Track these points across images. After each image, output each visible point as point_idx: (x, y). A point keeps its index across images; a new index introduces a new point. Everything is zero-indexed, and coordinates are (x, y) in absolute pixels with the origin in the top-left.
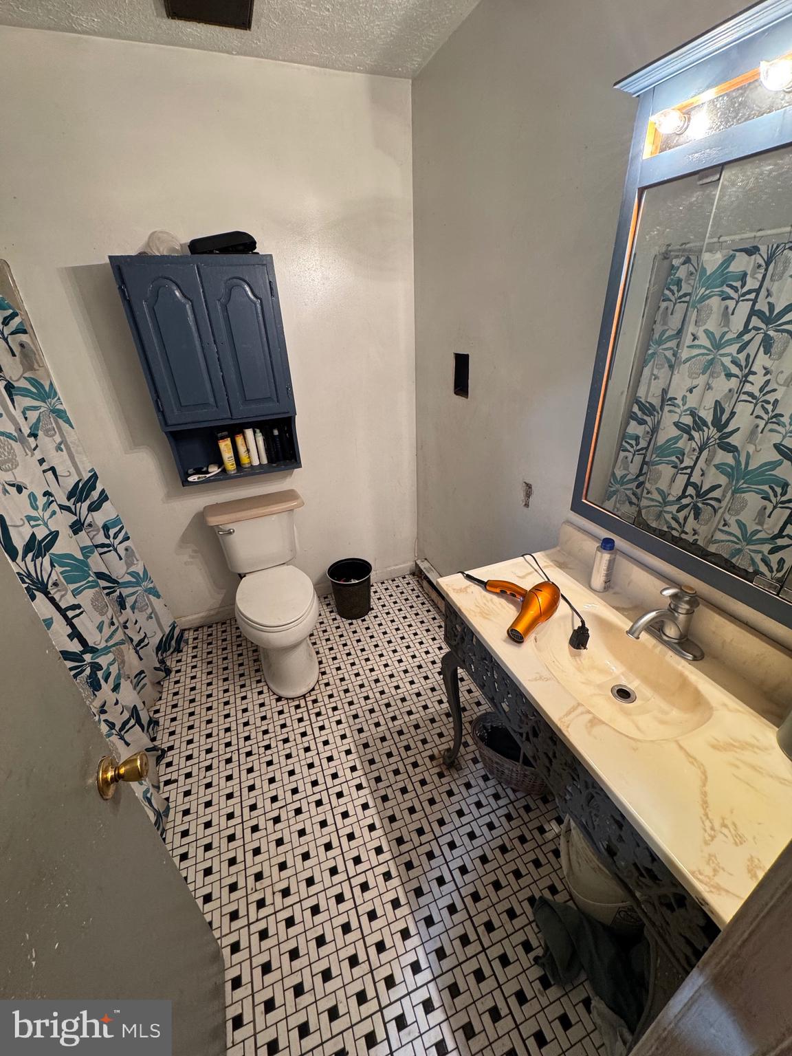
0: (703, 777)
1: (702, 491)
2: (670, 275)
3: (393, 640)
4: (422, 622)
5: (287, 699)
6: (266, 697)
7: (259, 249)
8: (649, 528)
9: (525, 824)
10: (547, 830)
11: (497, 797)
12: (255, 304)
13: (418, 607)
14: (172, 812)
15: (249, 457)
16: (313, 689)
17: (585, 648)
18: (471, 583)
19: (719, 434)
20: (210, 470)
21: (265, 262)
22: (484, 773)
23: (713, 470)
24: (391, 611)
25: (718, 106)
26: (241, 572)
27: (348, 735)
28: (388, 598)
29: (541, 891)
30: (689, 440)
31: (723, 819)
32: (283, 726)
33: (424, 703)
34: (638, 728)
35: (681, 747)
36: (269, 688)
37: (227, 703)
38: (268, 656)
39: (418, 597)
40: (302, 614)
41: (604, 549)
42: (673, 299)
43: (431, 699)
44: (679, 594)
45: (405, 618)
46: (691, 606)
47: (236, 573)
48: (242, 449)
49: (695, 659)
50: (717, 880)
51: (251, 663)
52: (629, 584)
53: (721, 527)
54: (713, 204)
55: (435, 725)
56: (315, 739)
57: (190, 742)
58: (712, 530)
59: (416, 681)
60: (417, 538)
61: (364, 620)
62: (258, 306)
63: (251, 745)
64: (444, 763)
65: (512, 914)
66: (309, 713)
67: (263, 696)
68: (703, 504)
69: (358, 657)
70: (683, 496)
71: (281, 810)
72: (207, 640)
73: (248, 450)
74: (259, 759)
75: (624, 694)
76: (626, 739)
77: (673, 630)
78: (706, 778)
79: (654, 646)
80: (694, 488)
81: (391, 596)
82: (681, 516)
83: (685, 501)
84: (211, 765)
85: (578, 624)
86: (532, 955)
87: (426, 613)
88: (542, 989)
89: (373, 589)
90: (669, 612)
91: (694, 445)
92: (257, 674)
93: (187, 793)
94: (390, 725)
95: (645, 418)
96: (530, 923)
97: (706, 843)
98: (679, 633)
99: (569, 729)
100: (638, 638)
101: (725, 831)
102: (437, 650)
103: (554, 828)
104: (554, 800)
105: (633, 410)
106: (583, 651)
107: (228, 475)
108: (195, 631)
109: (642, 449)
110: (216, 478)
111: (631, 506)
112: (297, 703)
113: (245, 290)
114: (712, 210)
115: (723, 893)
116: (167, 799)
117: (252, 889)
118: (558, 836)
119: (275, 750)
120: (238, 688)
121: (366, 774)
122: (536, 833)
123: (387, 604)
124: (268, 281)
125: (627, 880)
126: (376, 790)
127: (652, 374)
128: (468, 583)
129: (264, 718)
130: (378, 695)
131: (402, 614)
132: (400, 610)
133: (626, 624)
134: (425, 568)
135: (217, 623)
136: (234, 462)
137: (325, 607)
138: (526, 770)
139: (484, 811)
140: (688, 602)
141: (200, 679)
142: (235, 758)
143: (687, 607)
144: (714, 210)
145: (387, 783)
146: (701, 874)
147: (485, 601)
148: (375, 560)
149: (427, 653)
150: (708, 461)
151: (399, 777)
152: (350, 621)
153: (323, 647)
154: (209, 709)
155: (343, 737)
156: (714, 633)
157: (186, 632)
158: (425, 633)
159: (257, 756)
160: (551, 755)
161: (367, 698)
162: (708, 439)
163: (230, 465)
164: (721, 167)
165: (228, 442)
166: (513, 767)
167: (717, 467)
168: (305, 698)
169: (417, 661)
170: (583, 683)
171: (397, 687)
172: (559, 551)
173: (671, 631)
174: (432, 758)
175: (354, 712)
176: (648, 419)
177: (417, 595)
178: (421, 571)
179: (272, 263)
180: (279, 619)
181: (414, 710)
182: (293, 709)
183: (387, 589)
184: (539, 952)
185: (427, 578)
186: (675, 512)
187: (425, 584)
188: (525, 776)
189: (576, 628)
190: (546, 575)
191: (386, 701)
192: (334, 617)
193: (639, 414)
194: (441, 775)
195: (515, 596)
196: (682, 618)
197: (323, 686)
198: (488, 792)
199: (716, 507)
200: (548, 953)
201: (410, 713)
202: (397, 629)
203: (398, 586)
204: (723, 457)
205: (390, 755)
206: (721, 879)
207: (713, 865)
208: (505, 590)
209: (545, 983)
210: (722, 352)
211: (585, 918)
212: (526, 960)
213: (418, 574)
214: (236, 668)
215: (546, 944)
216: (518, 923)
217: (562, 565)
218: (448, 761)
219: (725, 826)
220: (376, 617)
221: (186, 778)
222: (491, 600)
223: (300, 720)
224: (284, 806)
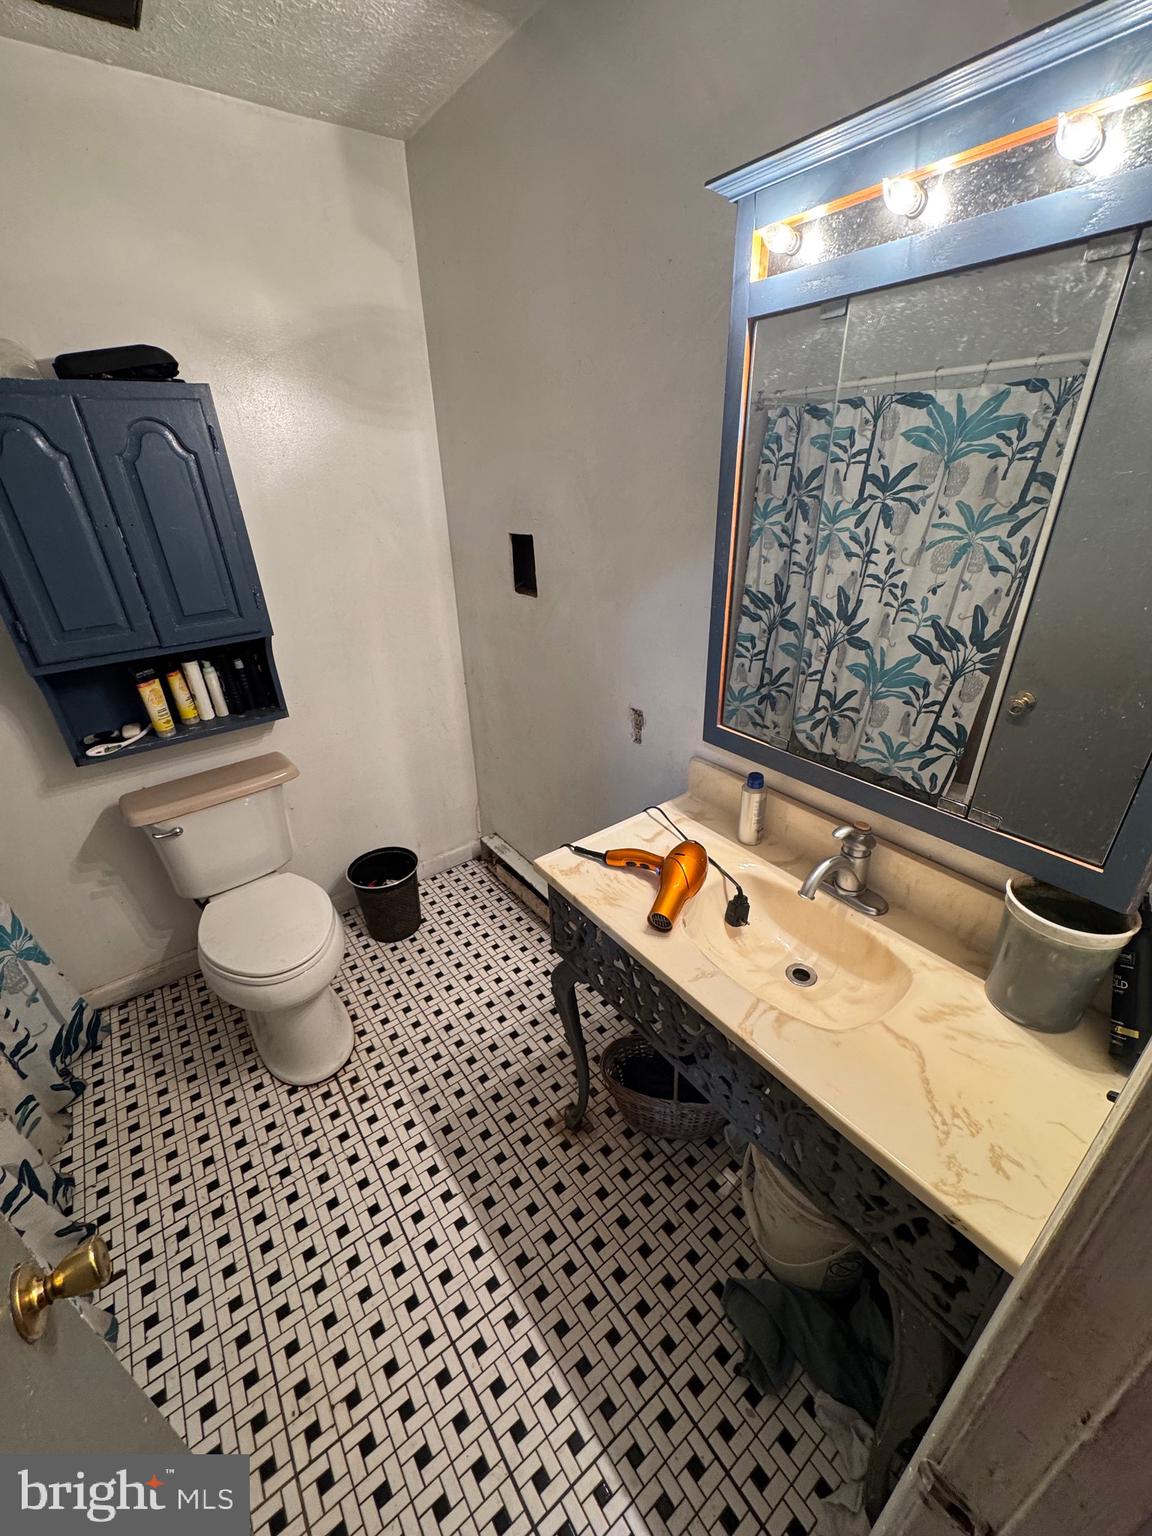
0: (921, 1061)
1: (837, 700)
2: (766, 429)
3: (463, 961)
4: (503, 927)
5: (306, 1087)
6: (269, 1092)
7: (183, 374)
8: (807, 753)
9: (691, 1183)
10: (720, 1184)
11: (648, 1156)
12: (187, 463)
13: (493, 907)
14: (123, 1330)
15: (196, 708)
16: (349, 1062)
17: (747, 923)
18: (583, 859)
19: (847, 628)
20: (126, 734)
21: (197, 397)
22: (625, 1127)
23: (846, 673)
24: (453, 919)
25: (834, 225)
26: (201, 894)
27: (416, 1121)
28: (446, 900)
29: (726, 1271)
30: (815, 637)
31: (953, 1108)
32: (307, 1132)
33: (524, 1047)
34: (829, 1017)
35: (888, 1029)
36: (272, 1076)
37: (200, 1118)
38: (265, 1023)
39: (490, 891)
40: (317, 949)
41: (752, 787)
42: (774, 461)
43: (532, 1038)
44: (853, 834)
45: (476, 925)
46: (868, 847)
47: (188, 899)
48: (182, 696)
49: (879, 913)
50: (963, 1186)
51: (235, 1042)
52: (786, 830)
53: (863, 743)
54: (841, 344)
55: (545, 1074)
56: (363, 1139)
57: (140, 1199)
58: (854, 747)
59: (507, 1015)
60: (479, 804)
61: (414, 940)
62: (193, 464)
63: (255, 1177)
64: (567, 1127)
65: (694, 1316)
66: (346, 1101)
67: (263, 1091)
68: (841, 716)
69: (413, 997)
70: (816, 709)
71: (324, 1268)
72: (147, 1018)
73: (193, 697)
74: (273, 1195)
75: (801, 975)
76: (823, 1032)
77: (849, 880)
78: (923, 1060)
79: (831, 906)
80: (828, 698)
81: (449, 896)
82: (816, 733)
83: (819, 715)
84: (187, 1228)
85: (733, 893)
86: (730, 1365)
87: (505, 913)
88: (750, 1407)
89: (421, 890)
90: (844, 859)
91: (821, 644)
92: (248, 1058)
93: (148, 1288)
94: (480, 1089)
95: (759, 612)
96: (720, 1321)
97: (942, 1144)
98: (856, 883)
99: (754, 1036)
100: (813, 898)
101: (957, 1121)
102: (530, 965)
103: (729, 1178)
104: (724, 1139)
105: (744, 603)
106: (744, 928)
107: (162, 739)
108: (120, 1009)
109: (760, 653)
110: (139, 747)
111: (755, 728)
112: (324, 1089)
113: (166, 439)
114: (841, 350)
115: (973, 1200)
116: (111, 1309)
117: (293, 1413)
118: (736, 1188)
119: (299, 1174)
120: (216, 1089)
121: (454, 1174)
122: (707, 1192)
123: (445, 909)
124: (205, 426)
125: (851, 1221)
126: (474, 1194)
127: (761, 556)
128: (579, 859)
129: (271, 1127)
130: (453, 1049)
131: (471, 920)
132: (467, 915)
133: (795, 884)
134: (496, 848)
135: (161, 988)
136: (170, 718)
137: (349, 930)
138: (683, 1108)
139: (633, 1181)
140: (863, 843)
141: (143, 1088)
142: (229, 1204)
143: (862, 848)
144: (843, 352)
145: (488, 1179)
146: (945, 1185)
147: (608, 882)
148: (419, 845)
149: (517, 971)
150: (839, 663)
151: (505, 1165)
152: (392, 945)
153: (354, 991)
154: (169, 1134)
155: (410, 1125)
156: (895, 876)
157: (105, 1014)
158: (509, 942)
159: (268, 1192)
160: (729, 1077)
161: (437, 1057)
162: (836, 635)
163: (163, 722)
164: (846, 299)
165: (156, 685)
166: (666, 1107)
167: (851, 669)
168: (337, 1079)
169: (504, 987)
170: (750, 971)
171: (481, 1031)
172: (690, 797)
173: (848, 883)
174: (549, 1123)
175: (420, 1083)
176: (762, 613)
177: (488, 888)
178: (490, 853)
179: (210, 396)
180: (283, 961)
181: (512, 1059)
182: (319, 1102)
183: (441, 887)
184: (739, 1357)
185: (501, 862)
186: (808, 730)
187: (500, 870)
188: (683, 1116)
189: (731, 898)
190: (682, 834)
191: (467, 1055)
192: (365, 943)
193: (752, 607)
194: (565, 1146)
195: (648, 868)
196: (858, 862)
197: (363, 1054)
198: (635, 1153)
199: (855, 719)
200: (751, 1357)
201: (506, 1065)
202: (468, 944)
203: (458, 880)
204: (855, 656)
205: (486, 1135)
206: (969, 1184)
207: (954, 1170)
208: (632, 861)
209: (753, 1397)
210: (838, 526)
211: (790, 1289)
212: (722, 1374)
213: (487, 857)
214: (208, 1055)
215: (746, 1343)
216: (705, 1326)
217: (698, 817)
218: (574, 1123)
219: (956, 1115)
220: (431, 931)
221: (141, 1264)
222: (616, 878)
223: (335, 1115)
224: (328, 1261)
